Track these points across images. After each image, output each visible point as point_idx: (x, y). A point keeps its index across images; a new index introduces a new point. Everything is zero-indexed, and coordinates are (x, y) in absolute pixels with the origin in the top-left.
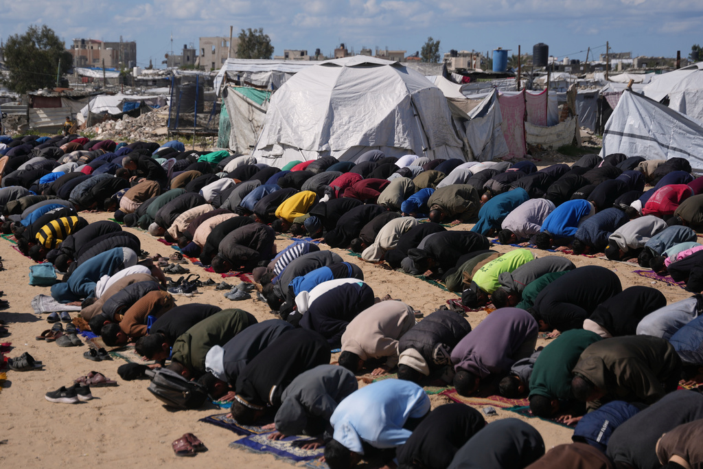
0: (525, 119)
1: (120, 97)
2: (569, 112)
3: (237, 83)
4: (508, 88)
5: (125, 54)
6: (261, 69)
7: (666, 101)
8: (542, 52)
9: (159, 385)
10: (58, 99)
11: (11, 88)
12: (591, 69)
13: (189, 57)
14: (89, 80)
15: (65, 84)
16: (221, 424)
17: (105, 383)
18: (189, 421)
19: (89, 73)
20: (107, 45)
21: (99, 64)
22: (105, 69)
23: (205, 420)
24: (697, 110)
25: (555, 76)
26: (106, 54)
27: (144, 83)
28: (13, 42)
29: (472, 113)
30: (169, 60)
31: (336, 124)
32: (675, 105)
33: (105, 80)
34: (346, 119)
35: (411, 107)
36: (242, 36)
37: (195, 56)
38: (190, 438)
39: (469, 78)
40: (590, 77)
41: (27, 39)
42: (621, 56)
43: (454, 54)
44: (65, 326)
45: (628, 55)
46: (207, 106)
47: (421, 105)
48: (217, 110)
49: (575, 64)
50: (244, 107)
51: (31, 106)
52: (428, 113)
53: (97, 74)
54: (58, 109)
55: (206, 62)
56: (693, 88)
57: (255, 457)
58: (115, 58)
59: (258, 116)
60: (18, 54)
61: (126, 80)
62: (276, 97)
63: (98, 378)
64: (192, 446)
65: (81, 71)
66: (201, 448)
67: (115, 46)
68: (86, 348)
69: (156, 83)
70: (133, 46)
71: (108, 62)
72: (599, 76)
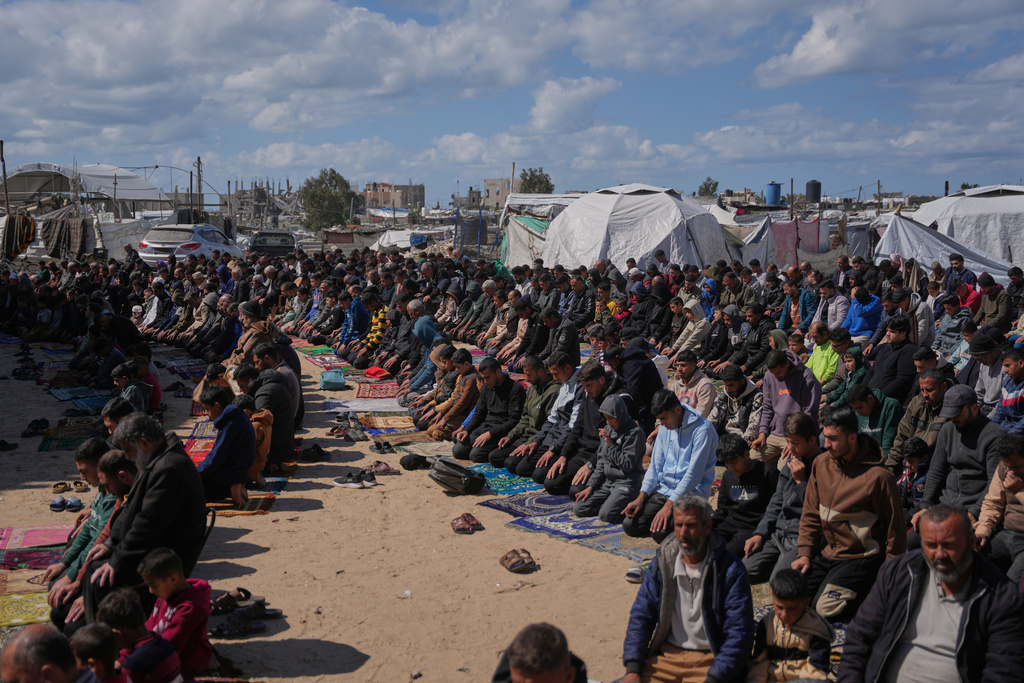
0: (797, 245)
1: (409, 232)
2: (840, 240)
3: (519, 213)
4: (782, 218)
5: (414, 195)
6: (541, 202)
7: (934, 226)
8: (815, 189)
9: (439, 472)
10: (350, 235)
11: (308, 227)
12: (863, 207)
13: (474, 197)
14: (380, 220)
15: (357, 222)
16: (498, 507)
17: (388, 472)
18: (468, 503)
19: (381, 213)
20: (397, 188)
21: (390, 205)
22: (395, 210)
23: (483, 504)
24: (965, 235)
25: (828, 213)
26: (396, 196)
27: (432, 222)
28: (309, 184)
29: (747, 240)
30: (456, 202)
31: (613, 249)
32: (943, 229)
33: (395, 220)
34: (623, 243)
35: (686, 232)
36: (524, 175)
37: (479, 197)
38: (467, 517)
39: (743, 210)
40: (861, 214)
41: (320, 182)
42: (893, 195)
43: (730, 193)
44: (352, 424)
45: (899, 195)
46: (490, 238)
47: (696, 229)
48: (498, 242)
49: (847, 203)
50: (525, 235)
51: (326, 242)
52: (703, 237)
53: (387, 215)
54: (351, 244)
55: (491, 202)
56: (960, 213)
57: (530, 535)
58: (405, 200)
59: (538, 243)
60: (313, 196)
61: (414, 220)
62: (555, 225)
63: (383, 467)
64: (469, 526)
65: (372, 211)
66: (478, 527)
67: (404, 188)
68: (372, 442)
69: (442, 222)
70: (421, 188)
71: (398, 204)
72: (871, 213)
